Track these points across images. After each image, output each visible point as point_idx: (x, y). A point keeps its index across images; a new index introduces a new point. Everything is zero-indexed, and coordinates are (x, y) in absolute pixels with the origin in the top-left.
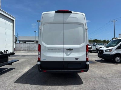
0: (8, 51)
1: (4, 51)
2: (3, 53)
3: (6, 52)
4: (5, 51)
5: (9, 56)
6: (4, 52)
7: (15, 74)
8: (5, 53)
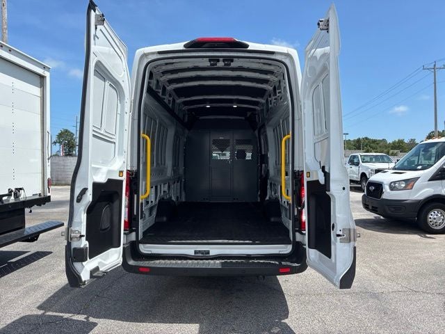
0: (22, 192)
1: (7, 192)
2: (4, 198)
3: (15, 194)
4: (10, 191)
5: (27, 210)
6: (9, 195)
7: (48, 276)
8: (12, 198)
